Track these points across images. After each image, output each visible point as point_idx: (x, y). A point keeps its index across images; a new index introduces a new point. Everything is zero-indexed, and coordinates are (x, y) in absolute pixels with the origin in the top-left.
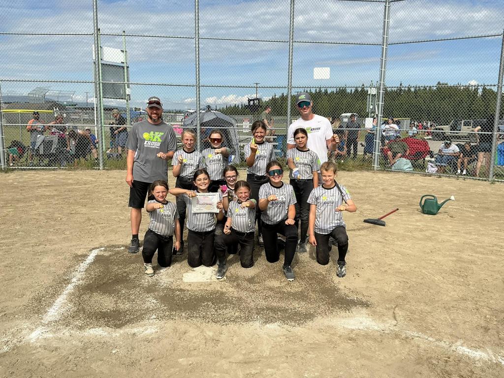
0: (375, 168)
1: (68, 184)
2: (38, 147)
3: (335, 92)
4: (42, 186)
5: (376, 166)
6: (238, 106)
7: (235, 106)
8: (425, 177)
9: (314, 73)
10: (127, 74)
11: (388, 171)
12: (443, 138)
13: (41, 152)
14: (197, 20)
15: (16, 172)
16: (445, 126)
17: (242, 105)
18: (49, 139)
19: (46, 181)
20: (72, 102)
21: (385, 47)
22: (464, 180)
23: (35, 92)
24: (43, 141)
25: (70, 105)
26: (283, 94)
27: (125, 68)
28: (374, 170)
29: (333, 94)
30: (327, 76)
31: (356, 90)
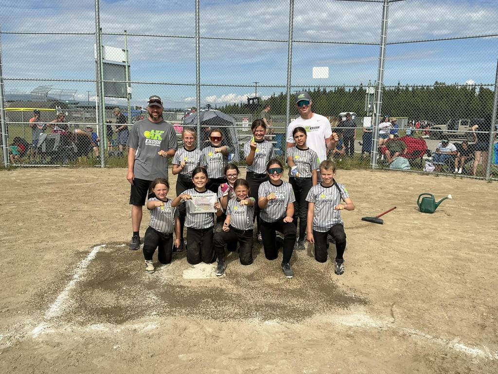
0: (373, 167)
1: (70, 182)
2: (41, 145)
3: (333, 91)
4: (44, 184)
5: (374, 164)
6: (238, 105)
7: (235, 105)
8: (423, 176)
9: (313, 72)
10: (129, 73)
11: (386, 169)
12: (440, 137)
13: (44, 150)
14: (198, 19)
15: (19, 169)
16: (442, 125)
17: (241, 104)
18: (51, 137)
19: (49, 179)
20: (74, 100)
21: (383, 46)
22: (462, 179)
23: (37, 91)
24: (46, 139)
25: (72, 104)
26: (282, 93)
27: (127, 67)
28: (371, 168)
29: (332, 93)
30: (326, 76)
31: (355, 90)
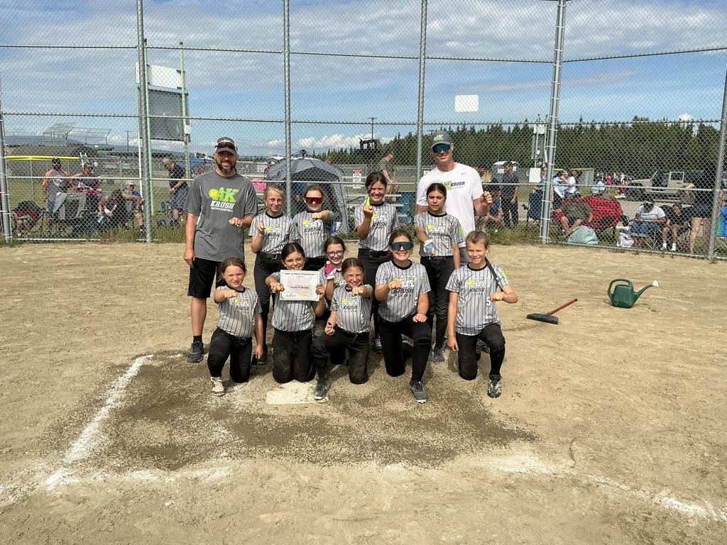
0: (544, 241)
1: (100, 264)
2: (58, 210)
3: (486, 131)
4: (62, 266)
5: (544, 237)
6: (345, 151)
7: (342, 151)
8: (616, 254)
9: (456, 103)
10: (186, 105)
11: (562, 244)
12: (642, 197)
14: (287, 26)
15: (25, 245)
16: (644, 180)
17: (351, 149)
18: (73, 199)
19: (69, 259)
20: (106, 145)
21: (558, 65)
22: (673, 258)
23: (53, 130)
24: (65, 201)
25: (103, 150)
26: (410, 134)
27: (183, 96)
28: (541, 243)
29: (483, 133)
30: (474, 108)
31: (517, 128)
